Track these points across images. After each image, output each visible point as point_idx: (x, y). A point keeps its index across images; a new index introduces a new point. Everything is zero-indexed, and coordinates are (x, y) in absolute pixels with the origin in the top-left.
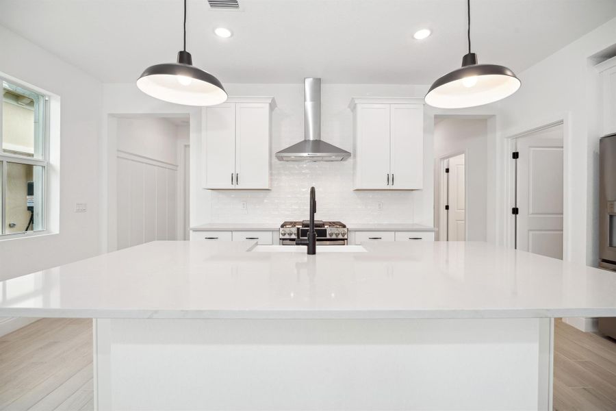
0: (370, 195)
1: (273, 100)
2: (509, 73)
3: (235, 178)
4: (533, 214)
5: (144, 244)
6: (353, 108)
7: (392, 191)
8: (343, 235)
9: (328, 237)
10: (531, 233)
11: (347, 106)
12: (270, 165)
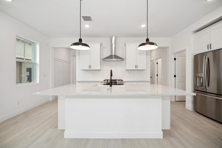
0: (131, 71)
1: (101, 43)
2: (155, 44)
3: (90, 67)
4: (180, 77)
5: (65, 86)
6: (125, 45)
7: (137, 70)
8: (122, 83)
9: (117, 84)
10: (180, 83)
11: (124, 44)
12: (101, 62)
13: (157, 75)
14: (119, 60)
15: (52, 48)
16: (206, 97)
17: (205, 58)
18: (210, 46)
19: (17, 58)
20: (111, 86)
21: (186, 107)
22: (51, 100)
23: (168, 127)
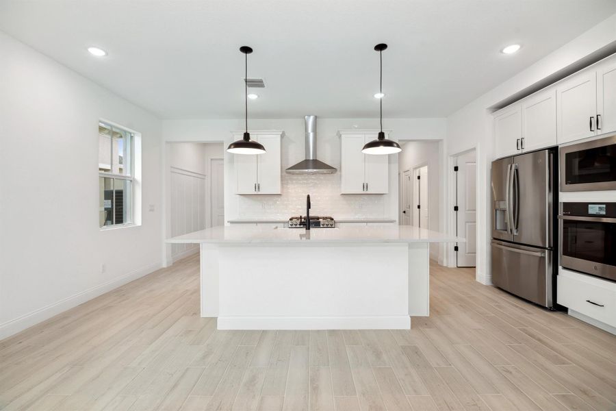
0: (352, 197)
1: (283, 132)
2: (395, 145)
3: (257, 187)
4: (468, 210)
6: (340, 136)
7: (366, 195)
8: (332, 224)
9: (322, 226)
10: (467, 224)
11: (335, 134)
12: (281, 176)
13: (419, 207)
14: (325, 171)
15: (167, 142)
16: (519, 253)
17: (511, 169)
18: (520, 143)
19: (101, 169)
20: (308, 228)
21: (478, 279)
22: (164, 265)
23: (424, 311)
